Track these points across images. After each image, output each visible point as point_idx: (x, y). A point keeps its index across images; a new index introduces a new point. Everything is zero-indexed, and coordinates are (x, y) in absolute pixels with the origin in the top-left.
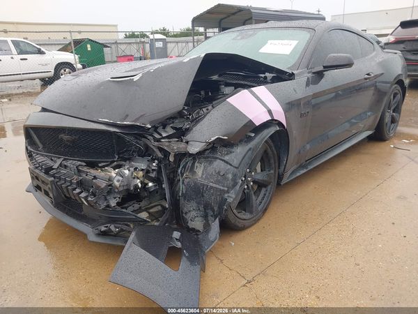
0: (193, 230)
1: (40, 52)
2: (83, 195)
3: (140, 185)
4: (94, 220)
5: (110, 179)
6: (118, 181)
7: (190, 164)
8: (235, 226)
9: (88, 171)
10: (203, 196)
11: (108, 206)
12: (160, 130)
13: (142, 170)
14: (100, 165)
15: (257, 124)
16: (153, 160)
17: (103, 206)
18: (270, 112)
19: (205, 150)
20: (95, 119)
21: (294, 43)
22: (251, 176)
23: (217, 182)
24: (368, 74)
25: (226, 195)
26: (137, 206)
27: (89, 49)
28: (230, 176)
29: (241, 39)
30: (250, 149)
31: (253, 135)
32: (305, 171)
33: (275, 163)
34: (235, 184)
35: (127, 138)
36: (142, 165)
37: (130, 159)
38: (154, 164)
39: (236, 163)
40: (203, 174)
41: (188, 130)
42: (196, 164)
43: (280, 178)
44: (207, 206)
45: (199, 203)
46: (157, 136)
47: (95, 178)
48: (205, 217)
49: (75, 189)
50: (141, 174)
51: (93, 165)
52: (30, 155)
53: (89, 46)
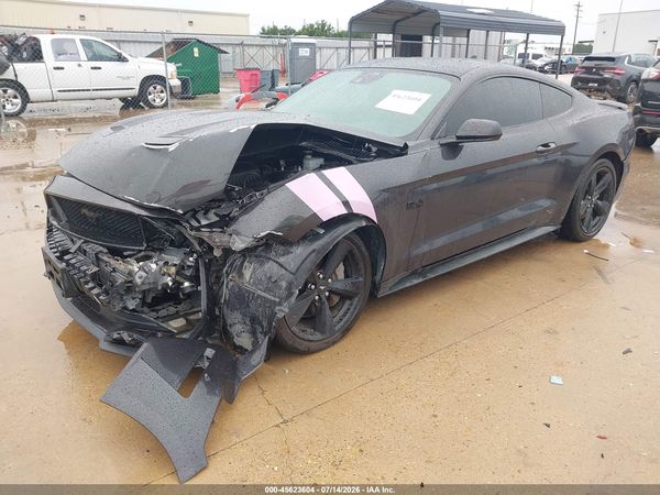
0: (241, 347)
1: (121, 59)
2: (96, 291)
3: (170, 284)
4: (111, 323)
5: (130, 274)
6: (140, 278)
7: (238, 263)
8: (295, 348)
9: (108, 260)
10: (249, 306)
11: (125, 308)
12: (200, 216)
13: (175, 265)
14: (125, 254)
15: (325, 219)
16: (191, 253)
17: (118, 308)
18: (346, 204)
19: (256, 247)
20: (120, 195)
21: (425, 97)
22: (326, 284)
23: (267, 290)
24: (546, 145)
25: (277, 308)
26: (172, 310)
27: (196, 55)
28: (284, 284)
29: (361, 82)
30: (314, 251)
31: (322, 231)
32: (421, 280)
33: (365, 268)
34: (290, 294)
35: (156, 224)
36: (175, 258)
37: (161, 250)
38: (191, 259)
39: (292, 267)
40: (251, 278)
41: (234, 219)
42: (246, 264)
43: (375, 287)
44: (254, 320)
45: (244, 315)
46: (195, 224)
47: (114, 270)
48: (253, 333)
49: (87, 283)
50: (173, 270)
51: (116, 253)
52: (50, 230)
53: (196, 50)
